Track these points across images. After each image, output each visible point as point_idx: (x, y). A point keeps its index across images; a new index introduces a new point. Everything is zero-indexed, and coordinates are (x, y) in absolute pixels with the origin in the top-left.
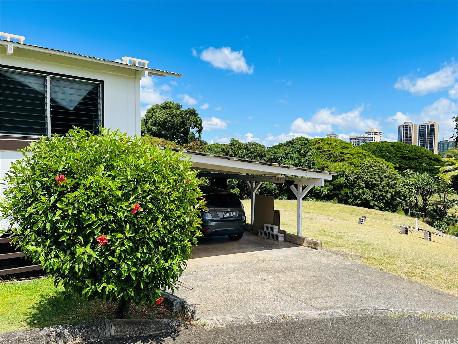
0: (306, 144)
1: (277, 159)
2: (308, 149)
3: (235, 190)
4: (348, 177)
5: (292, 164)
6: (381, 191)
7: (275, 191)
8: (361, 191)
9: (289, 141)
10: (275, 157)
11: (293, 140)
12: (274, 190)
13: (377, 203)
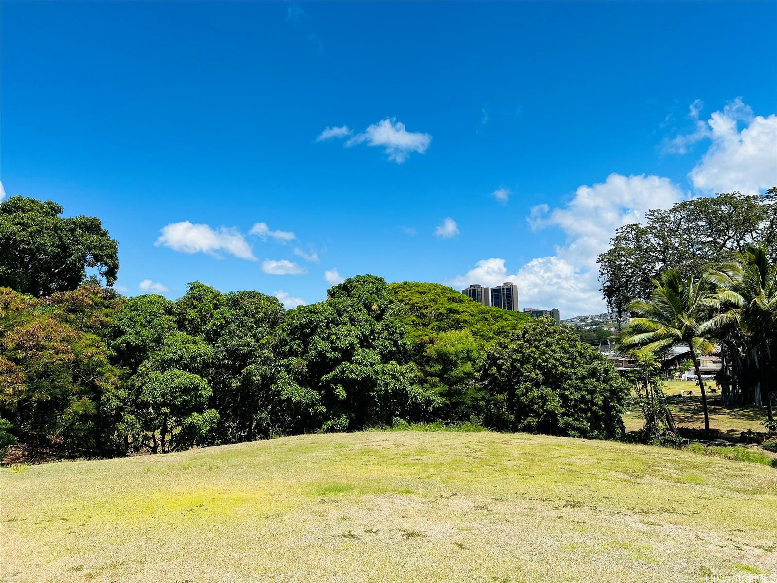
0: (379, 290)
1: (316, 327)
2: (386, 302)
3: (205, 415)
4: (499, 359)
5: (357, 337)
6: (579, 390)
7: (314, 409)
8: (535, 393)
9: (340, 285)
10: (311, 322)
11: (349, 282)
12: (313, 404)
13: (574, 420)
